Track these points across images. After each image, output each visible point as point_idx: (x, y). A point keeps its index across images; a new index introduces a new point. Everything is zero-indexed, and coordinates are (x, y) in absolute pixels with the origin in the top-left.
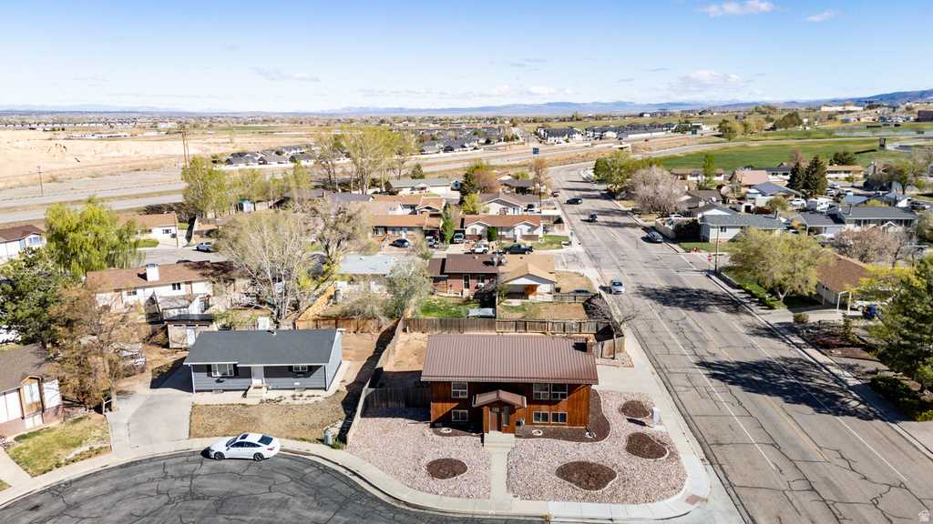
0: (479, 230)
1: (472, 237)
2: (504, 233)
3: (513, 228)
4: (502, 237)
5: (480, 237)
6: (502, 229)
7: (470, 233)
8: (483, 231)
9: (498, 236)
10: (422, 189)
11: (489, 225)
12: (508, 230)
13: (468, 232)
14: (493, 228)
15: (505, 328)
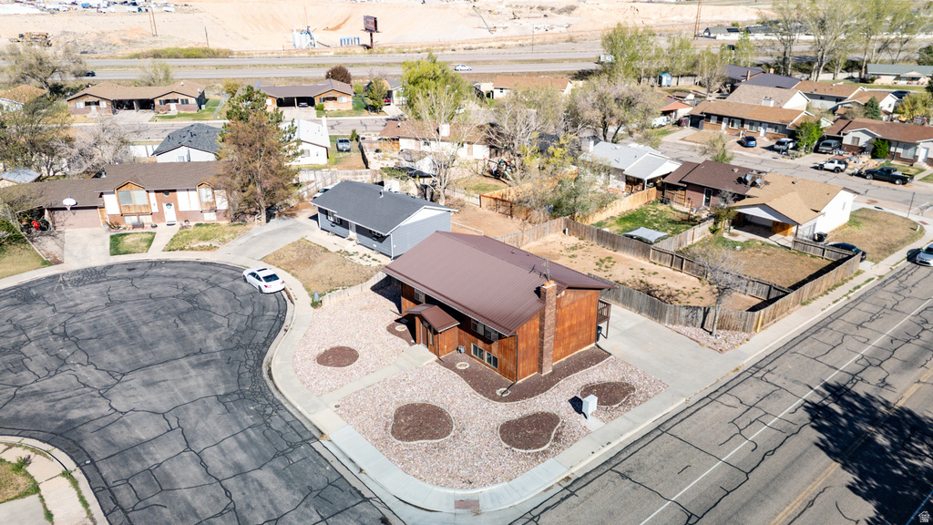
0: (864, 140)
1: (850, 148)
2: (899, 150)
3: (915, 145)
4: (896, 156)
5: (862, 150)
6: (898, 144)
7: (849, 143)
8: (868, 142)
9: (889, 152)
10: (913, 79)
11: (879, 136)
12: (906, 146)
13: (847, 140)
14: (883, 140)
15: (660, 259)
